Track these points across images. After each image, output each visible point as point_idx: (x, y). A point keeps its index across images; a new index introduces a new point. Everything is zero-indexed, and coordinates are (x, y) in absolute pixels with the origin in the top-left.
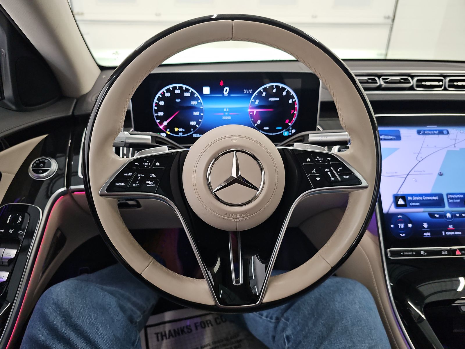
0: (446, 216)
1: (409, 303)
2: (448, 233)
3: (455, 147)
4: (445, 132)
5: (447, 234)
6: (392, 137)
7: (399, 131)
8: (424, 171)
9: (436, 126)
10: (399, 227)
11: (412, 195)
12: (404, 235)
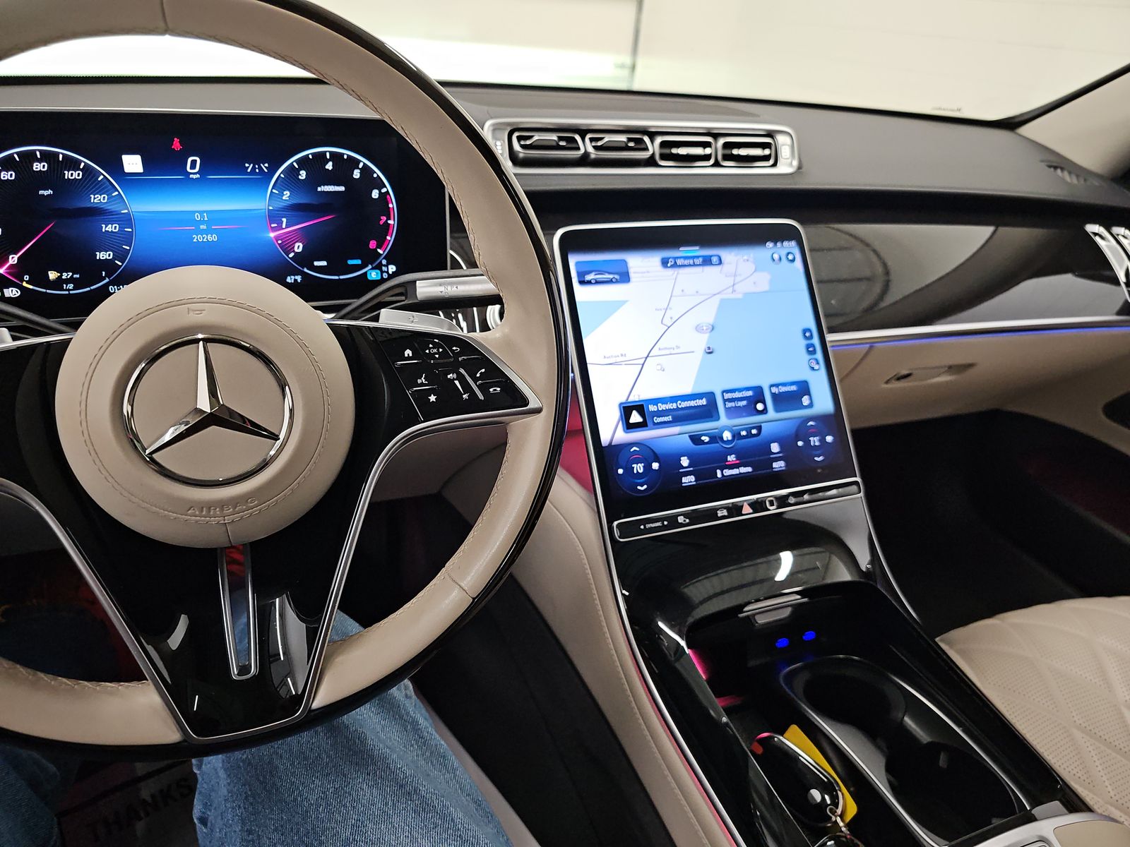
0: (721, 438)
1: (661, 624)
2: (727, 472)
3: (734, 291)
4: (715, 260)
5: (725, 474)
6: (611, 276)
7: (624, 262)
8: (678, 347)
9: (697, 248)
10: (635, 472)
11: (655, 401)
12: (645, 487)
